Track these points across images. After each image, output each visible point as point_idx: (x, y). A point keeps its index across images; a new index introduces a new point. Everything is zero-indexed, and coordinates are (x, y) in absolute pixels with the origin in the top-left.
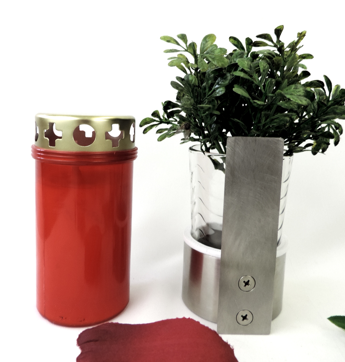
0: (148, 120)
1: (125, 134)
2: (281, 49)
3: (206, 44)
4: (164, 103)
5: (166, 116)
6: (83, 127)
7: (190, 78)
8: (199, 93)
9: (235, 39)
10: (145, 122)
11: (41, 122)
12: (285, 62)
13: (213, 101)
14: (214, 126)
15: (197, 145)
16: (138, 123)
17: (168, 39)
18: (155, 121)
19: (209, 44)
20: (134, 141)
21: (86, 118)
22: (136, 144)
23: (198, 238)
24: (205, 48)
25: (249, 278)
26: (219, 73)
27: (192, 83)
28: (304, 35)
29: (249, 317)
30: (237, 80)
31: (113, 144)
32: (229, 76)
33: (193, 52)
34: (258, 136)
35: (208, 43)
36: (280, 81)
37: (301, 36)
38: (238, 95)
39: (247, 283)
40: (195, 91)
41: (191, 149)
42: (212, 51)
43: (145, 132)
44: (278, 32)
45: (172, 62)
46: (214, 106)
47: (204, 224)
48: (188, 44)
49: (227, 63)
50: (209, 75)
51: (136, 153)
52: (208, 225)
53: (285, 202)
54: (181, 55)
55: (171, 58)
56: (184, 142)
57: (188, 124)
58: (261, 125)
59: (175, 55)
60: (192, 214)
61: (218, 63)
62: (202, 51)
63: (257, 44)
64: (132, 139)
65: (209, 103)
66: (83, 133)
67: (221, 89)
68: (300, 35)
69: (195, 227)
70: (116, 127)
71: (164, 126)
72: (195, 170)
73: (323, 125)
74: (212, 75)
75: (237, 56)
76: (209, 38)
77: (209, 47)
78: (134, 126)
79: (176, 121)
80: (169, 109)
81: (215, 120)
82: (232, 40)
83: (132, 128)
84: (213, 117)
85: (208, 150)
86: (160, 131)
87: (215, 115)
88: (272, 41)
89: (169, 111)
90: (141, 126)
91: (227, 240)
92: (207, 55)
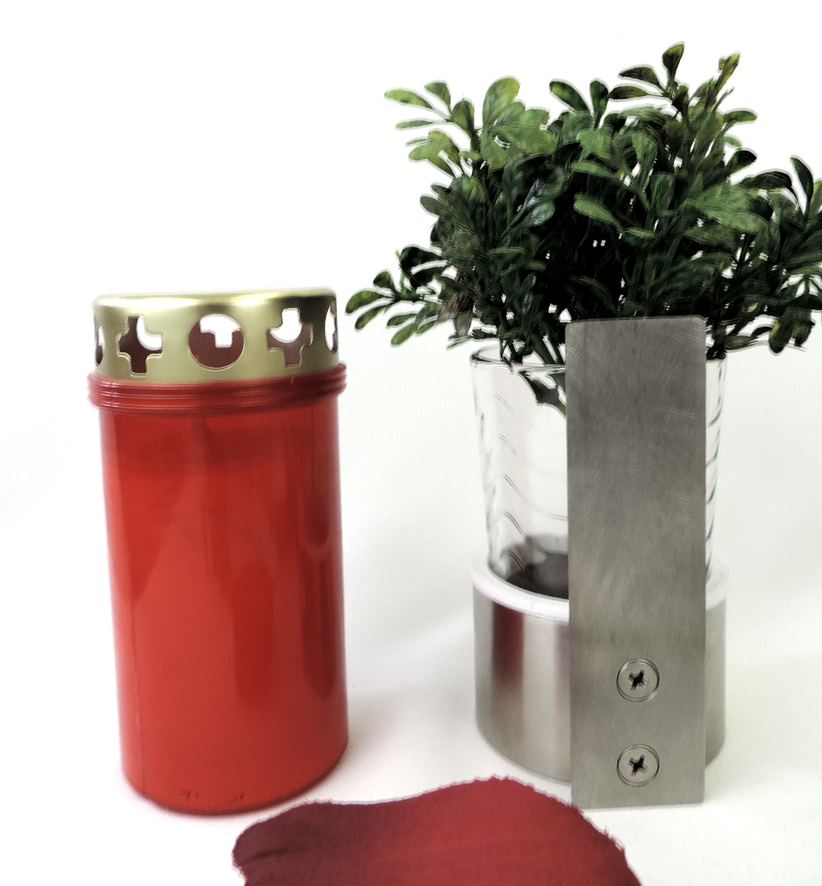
0: (365, 296)
1: (314, 333)
2: (680, 101)
3: (496, 104)
4: (401, 251)
5: (407, 284)
6: (209, 324)
7: (466, 186)
8: (490, 221)
9: (563, 86)
10: (358, 301)
11: (109, 318)
12: (693, 132)
13: (525, 237)
14: (529, 298)
15: (492, 347)
16: (341, 304)
17: (405, 96)
18: (381, 296)
19: (503, 101)
20: (335, 348)
21: (218, 301)
22: (343, 356)
23: (507, 574)
24: (494, 113)
25: (642, 666)
26: (537, 169)
27: (471, 199)
28: (735, 64)
29: (649, 763)
30: (580, 183)
31: (287, 358)
32: (561, 176)
33: (465, 123)
34: (640, 315)
35: (501, 99)
36: (685, 180)
37: (728, 66)
38: (584, 219)
39: (638, 680)
40: (478, 217)
41: (475, 358)
42: (514, 119)
43: (360, 325)
44: (672, 60)
45: (417, 150)
46: (528, 249)
47: (520, 539)
48: (453, 105)
49: (550, 144)
50: (512, 176)
51: (343, 377)
52: (530, 540)
53: (715, 474)
54: (437, 132)
55: (415, 141)
56: (455, 344)
57: (465, 299)
58: (646, 288)
59: (423, 132)
60: (488, 517)
61: (531, 145)
62: (488, 120)
63: (620, 94)
64: (330, 345)
65: (516, 242)
66: (210, 337)
67: (544, 207)
68: (725, 64)
69: (498, 549)
70: (292, 317)
71: (404, 307)
72: (489, 408)
73: (794, 280)
74: (519, 175)
75: (574, 127)
76: (502, 88)
77: (504, 110)
78: (334, 312)
79: (433, 293)
80: (415, 265)
81: (534, 283)
82: (556, 89)
83: (329, 318)
84: (528, 278)
85: (517, 358)
86: (397, 320)
87: (530, 271)
88: (657, 84)
89: (415, 270)
90: (349, 310)
91: (581, 574)
92: (503, 129)
